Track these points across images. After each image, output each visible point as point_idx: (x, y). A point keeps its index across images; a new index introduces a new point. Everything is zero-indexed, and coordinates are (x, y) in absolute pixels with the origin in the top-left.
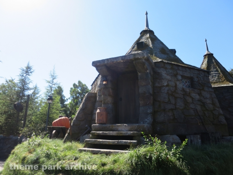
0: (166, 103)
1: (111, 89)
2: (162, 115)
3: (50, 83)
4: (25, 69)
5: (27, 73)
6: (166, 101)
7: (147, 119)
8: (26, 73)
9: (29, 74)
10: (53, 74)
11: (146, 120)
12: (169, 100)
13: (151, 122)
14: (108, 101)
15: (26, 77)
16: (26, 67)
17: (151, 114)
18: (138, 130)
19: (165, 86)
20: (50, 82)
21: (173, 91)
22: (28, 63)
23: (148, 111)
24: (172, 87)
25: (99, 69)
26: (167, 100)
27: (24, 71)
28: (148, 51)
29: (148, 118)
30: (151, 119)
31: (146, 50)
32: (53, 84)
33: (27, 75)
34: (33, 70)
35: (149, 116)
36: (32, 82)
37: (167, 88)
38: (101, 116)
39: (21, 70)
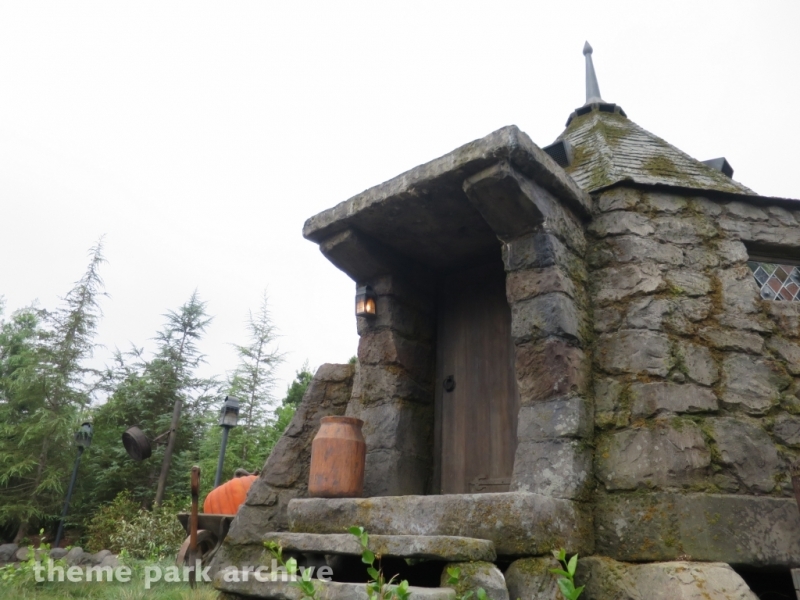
0: (657, 377)
1: (391, 335)
2: (639, 448)
3: (250, 355)
4: (180, 313)
5: (187, 330)
6: (657, 371)
7: (552, 469)
8: (185, 328)
9: (193, 331)
10: (259, 323)
11: (547, 474)
12: (678, 365)
13: (574, 485)
14: (381, 390)
15: (186, 341)
16: (185, 309)
17: (575, 443)
18: (484, 526)
19: (650, 293)
20: (253, 352)
21: (698, 317)
22: (192, 294)
23: (559, 427)
24: (696, 297)
25: (329, 245)
26: (663, 366)
27: (178, 322)
28: (587, 172)
29: (555, 466)
30: (570, 467)
31: (580, 172)
32: (262, 358)
33: (188, 336)
34: (207, 318)
35: (560, 452)
36: (204, 358)
37: (661, 305)
38: (326, 459)
39: (169, 321)
